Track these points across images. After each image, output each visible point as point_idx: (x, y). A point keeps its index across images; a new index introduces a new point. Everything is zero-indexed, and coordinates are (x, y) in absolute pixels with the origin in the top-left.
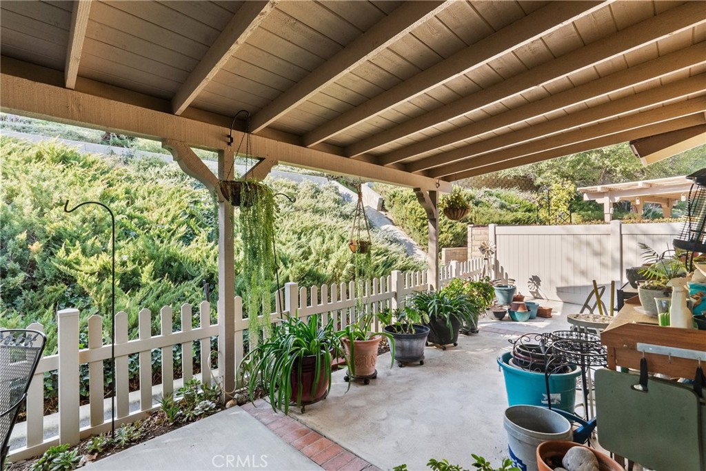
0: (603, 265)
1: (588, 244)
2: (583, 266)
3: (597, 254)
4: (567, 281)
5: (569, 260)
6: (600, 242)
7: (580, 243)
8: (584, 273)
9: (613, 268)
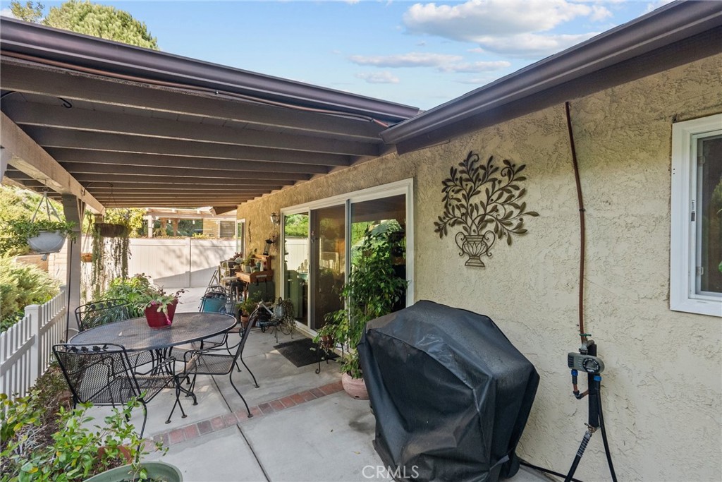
0: (182, 263)
1: (174, 251)
2: (170, 265)
3: (179, 257)
4: (160, 274)
5: (162, 261)
6: (180, 250)
7: (170, 251)
8: (171, 269)
9: (187, 265)
